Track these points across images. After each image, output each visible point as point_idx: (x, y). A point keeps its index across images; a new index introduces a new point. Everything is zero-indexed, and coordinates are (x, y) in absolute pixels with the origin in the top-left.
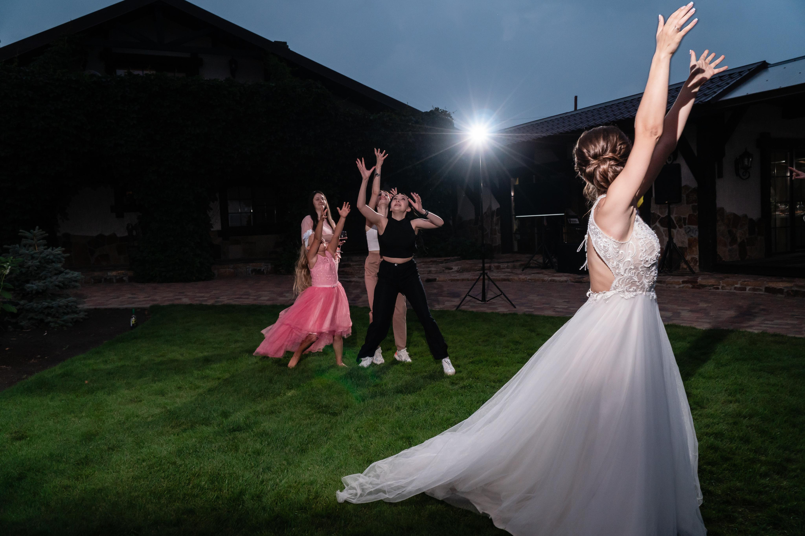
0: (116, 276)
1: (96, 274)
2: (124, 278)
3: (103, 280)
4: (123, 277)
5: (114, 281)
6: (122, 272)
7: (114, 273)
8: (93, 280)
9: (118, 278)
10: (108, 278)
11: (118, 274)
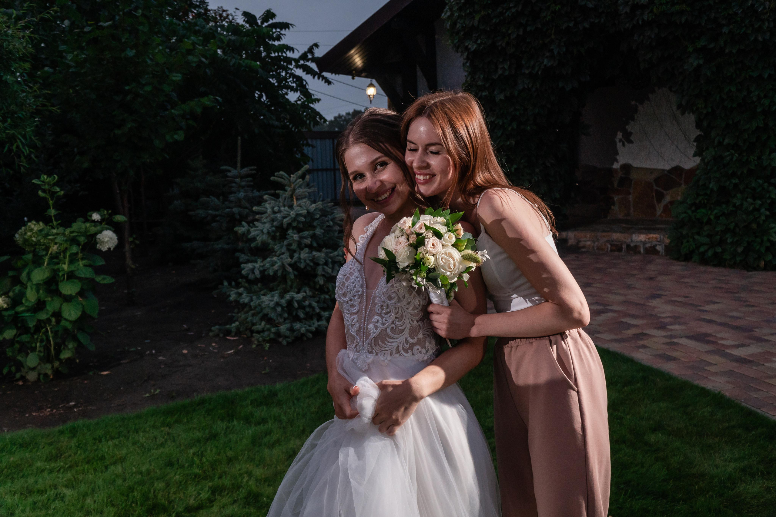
0: (644, 243)
1: (616, 236)
2: (659, 248)
3: (624, 246)
4: (656, 245)
5: (642, 250)
6: (655, 236)
7: (642, 237)
8: (609, 246)
9: (648, 245)
10: (632, 245)
11: (649, 239)
